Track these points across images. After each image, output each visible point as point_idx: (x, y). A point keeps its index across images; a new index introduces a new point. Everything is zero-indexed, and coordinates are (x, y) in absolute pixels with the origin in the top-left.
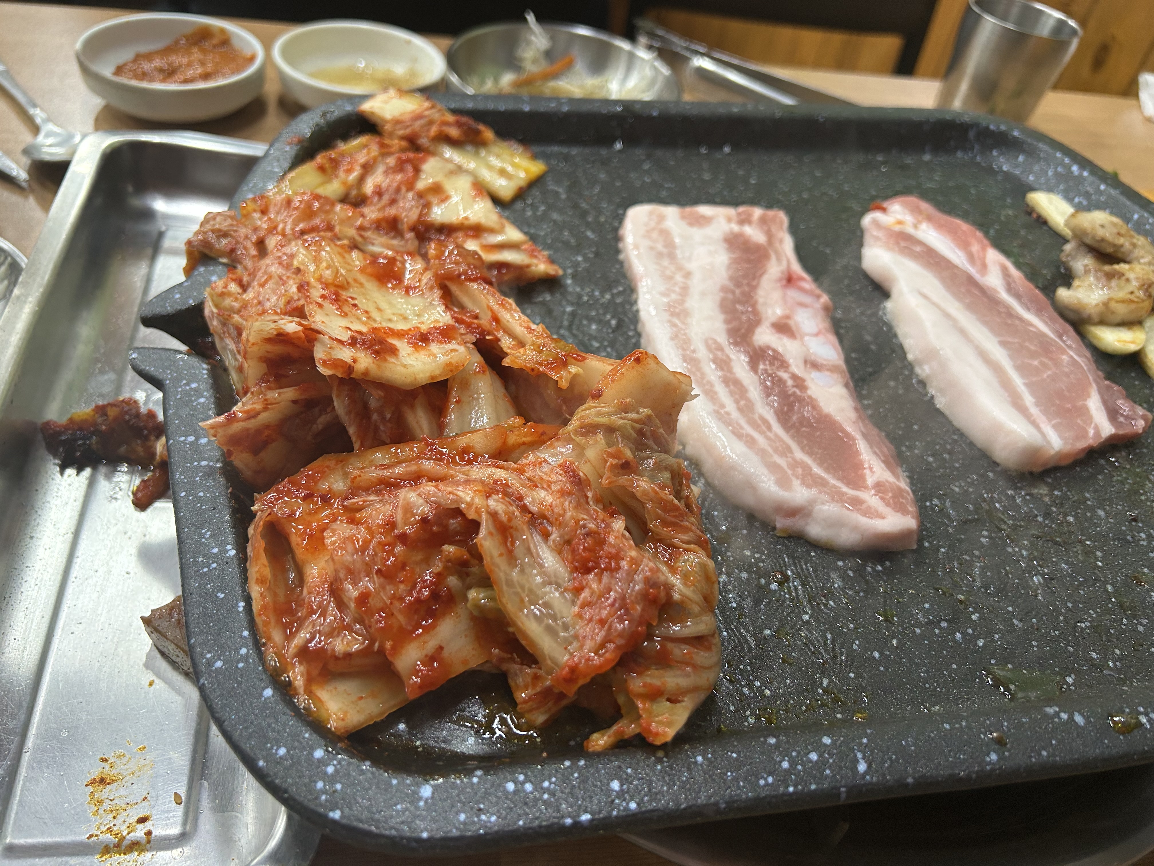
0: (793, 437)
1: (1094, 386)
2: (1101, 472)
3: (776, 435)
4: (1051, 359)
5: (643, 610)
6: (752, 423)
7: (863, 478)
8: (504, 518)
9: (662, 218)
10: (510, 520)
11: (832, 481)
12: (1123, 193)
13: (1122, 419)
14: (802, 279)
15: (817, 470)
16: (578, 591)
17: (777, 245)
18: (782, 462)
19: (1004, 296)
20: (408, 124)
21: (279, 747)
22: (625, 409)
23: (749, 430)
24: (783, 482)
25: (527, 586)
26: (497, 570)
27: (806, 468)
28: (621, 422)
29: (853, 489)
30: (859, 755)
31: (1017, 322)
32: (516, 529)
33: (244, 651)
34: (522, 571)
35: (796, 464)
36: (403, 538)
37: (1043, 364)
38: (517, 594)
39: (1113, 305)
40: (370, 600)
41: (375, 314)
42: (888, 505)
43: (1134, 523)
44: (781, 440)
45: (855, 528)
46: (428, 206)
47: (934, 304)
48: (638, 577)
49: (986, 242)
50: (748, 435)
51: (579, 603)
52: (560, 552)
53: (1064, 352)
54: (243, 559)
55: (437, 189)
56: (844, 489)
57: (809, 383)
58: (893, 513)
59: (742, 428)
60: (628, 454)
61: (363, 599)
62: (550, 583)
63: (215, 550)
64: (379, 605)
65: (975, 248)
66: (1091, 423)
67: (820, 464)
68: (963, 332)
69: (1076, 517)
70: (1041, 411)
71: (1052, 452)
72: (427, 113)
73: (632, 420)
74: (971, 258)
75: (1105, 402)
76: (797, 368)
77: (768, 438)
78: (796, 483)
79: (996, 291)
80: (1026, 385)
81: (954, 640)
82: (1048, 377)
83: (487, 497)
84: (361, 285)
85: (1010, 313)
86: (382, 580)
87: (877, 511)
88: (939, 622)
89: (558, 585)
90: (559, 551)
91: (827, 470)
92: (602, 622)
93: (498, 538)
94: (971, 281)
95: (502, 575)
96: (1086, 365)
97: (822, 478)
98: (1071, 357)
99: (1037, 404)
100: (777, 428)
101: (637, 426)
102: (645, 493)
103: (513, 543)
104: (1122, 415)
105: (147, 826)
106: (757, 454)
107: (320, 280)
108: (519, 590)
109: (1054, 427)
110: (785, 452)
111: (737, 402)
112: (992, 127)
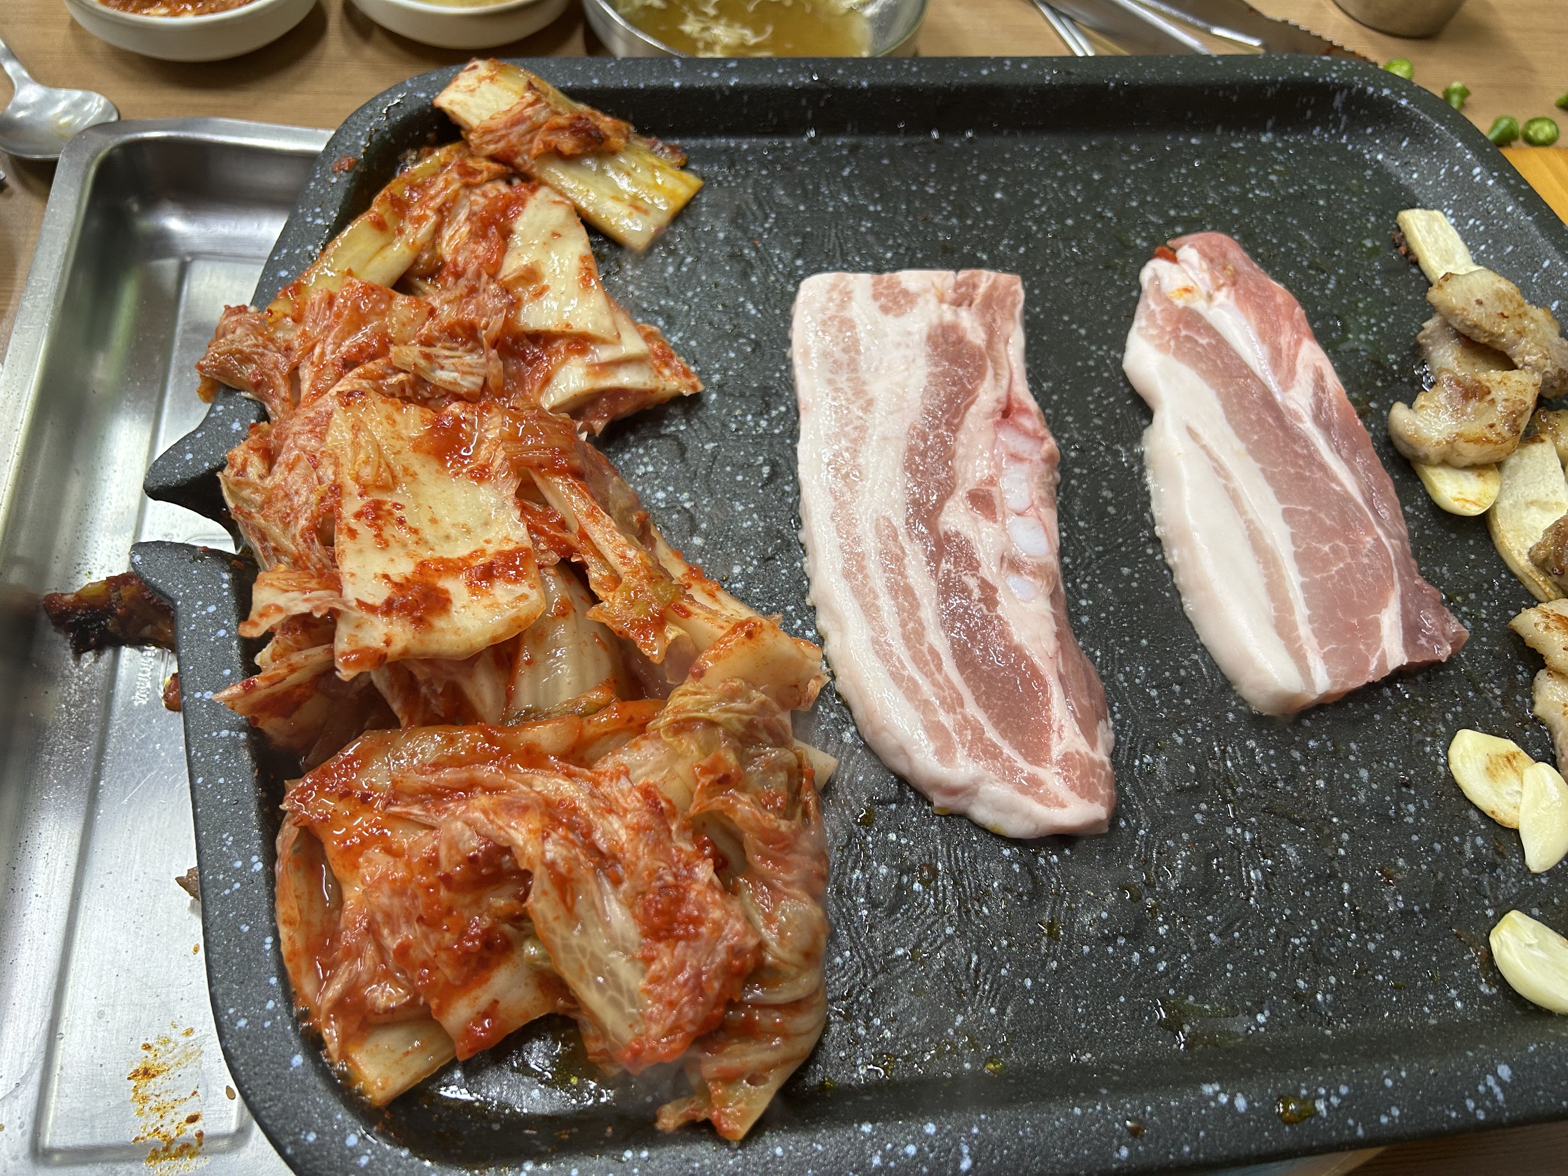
0: (967, 680)
1: (1398, 587)
2: (1382, 711)
3: (947, 680)
4: (1347, 541)
5: (723, 986)
6: (918, 659)
7: (1047, 748)
8: (562, 868)
9: (847, 295)
10: (570, 870)
11: (1008, 750)
12: (1538, 222)
13: (1423, 641)
14: (1025, 411)
15: (992, 734)
16: (649, 960)
17: (1001, 346)
18: (946, 720)
19: (1308, 427)
20: (503, 132)
21: (308, 1132)
22: (733, 695)
23: (911, 670)
24: (945, 752)
25: (589, 949)
26: (551, 936)
27: (978, 732)
28: (723, 716)
29: (1031, 763)
30: (965, 1150)
31: (1318, 475)
32: (579, 881)
33: (270, 1005)
34: (584, 932)
35: (966, 723)
36: (447, 880)
37: (1335, 550)
38: (577, 960)
39: (1461, 445)
40: (411, 951)
41: (428, 532)
42: (1073, 788)
43: (1404, 790)
44: (953, 688)
45: (1028, 816)
46: (515, 305)
47: (1204, 447)
48: (721, 947)
49: (1305, 326)
50: (911, 679)
51: (648, 975)
52: (631, 906)
53: (1369, 530)
54: (271, 878)
55: (530, 275)
56: (1020, 763)
57: (1001, 596)
58: (1077, 799)
59: (904, 667)
60: (731, 758)
61: (403, 951)
62: (616, 948)
63: (239, 864)
64: (422, 957)
65: (1285, 339)
66: (1376, 650)
67: (996, 725)
68: (1235, 498)
69: (1328, 781)
70: (1313, 631)
71: (1314, 697)
72: (529, 111)
73: (740, 712)
74: (1276, 356)
75: (1405, 614)
76: (990, 570)
77: (935, 684)
78: (961, 753)
79: (1299, 419)
80: (1304, 587)
81: (1129, 963)
82: (1337, 572)
83: (544, 839)
84: (414, 475)
85: (1312, 459)
86: (424, 928)
87: (1056, 797)
88: (1115, 938)
89: (626, 951)
90: (629, 904)
91: (1004, 734)
92: (672, 1004)
93: (554, 894)
94: (1268, 401)
95: (558, 941)
96: (1395, 552)
97: (995, 746)
98: (1378, 539)
99: (1311, 621)
100: (949, 666)
101: (746, 718)
102: (744, 821)
103: (574, 898)
104: (1424, 635)
105: (198, 1126)
106: (917, 708)
107: (357, 479)
108: (580, 956)
109: (1326, 658)
110: (954, 704)
111: (903, 625)
112: (1371, 90)
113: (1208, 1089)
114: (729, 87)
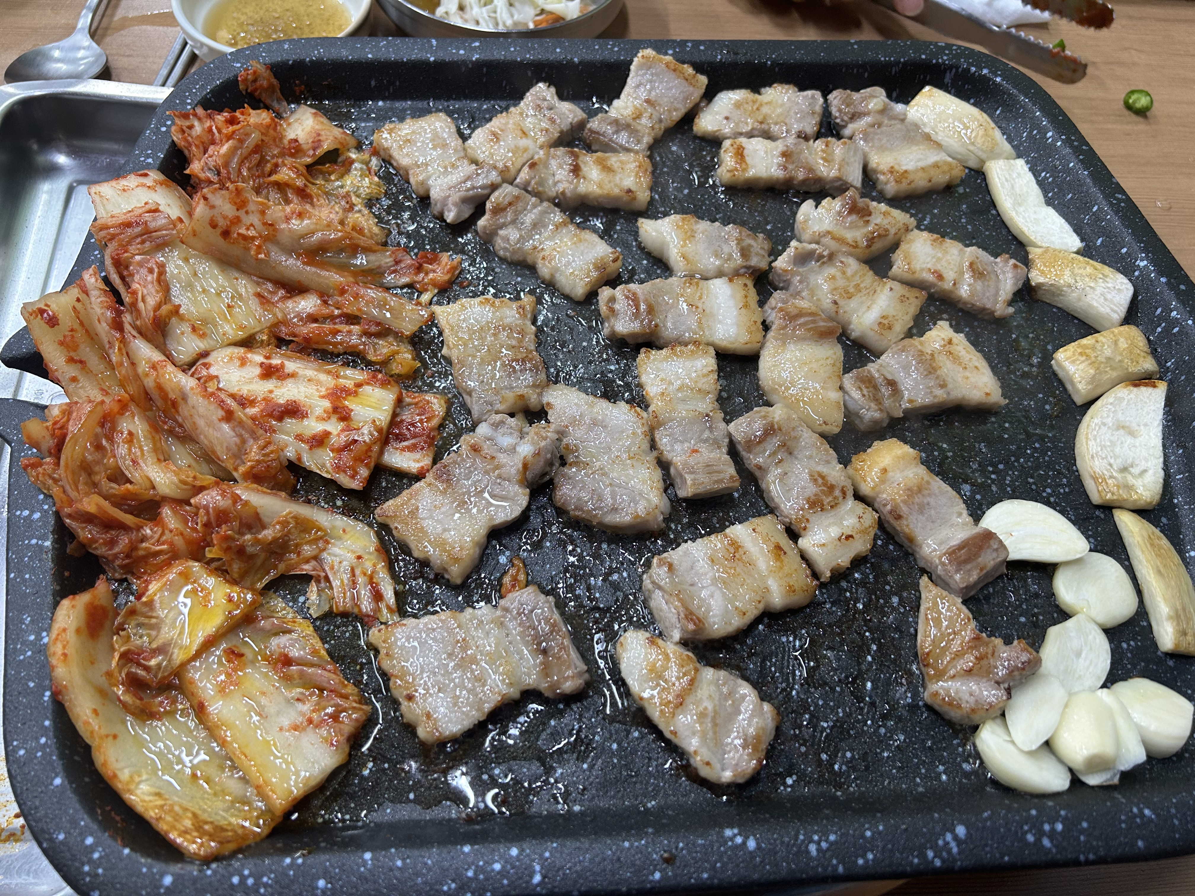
21: (59, 833)
30: (538, 869)
33: (43, 740)
63: (32, 638)
112: (973, 69)
113: (728, 833)
114: (471, 61)
